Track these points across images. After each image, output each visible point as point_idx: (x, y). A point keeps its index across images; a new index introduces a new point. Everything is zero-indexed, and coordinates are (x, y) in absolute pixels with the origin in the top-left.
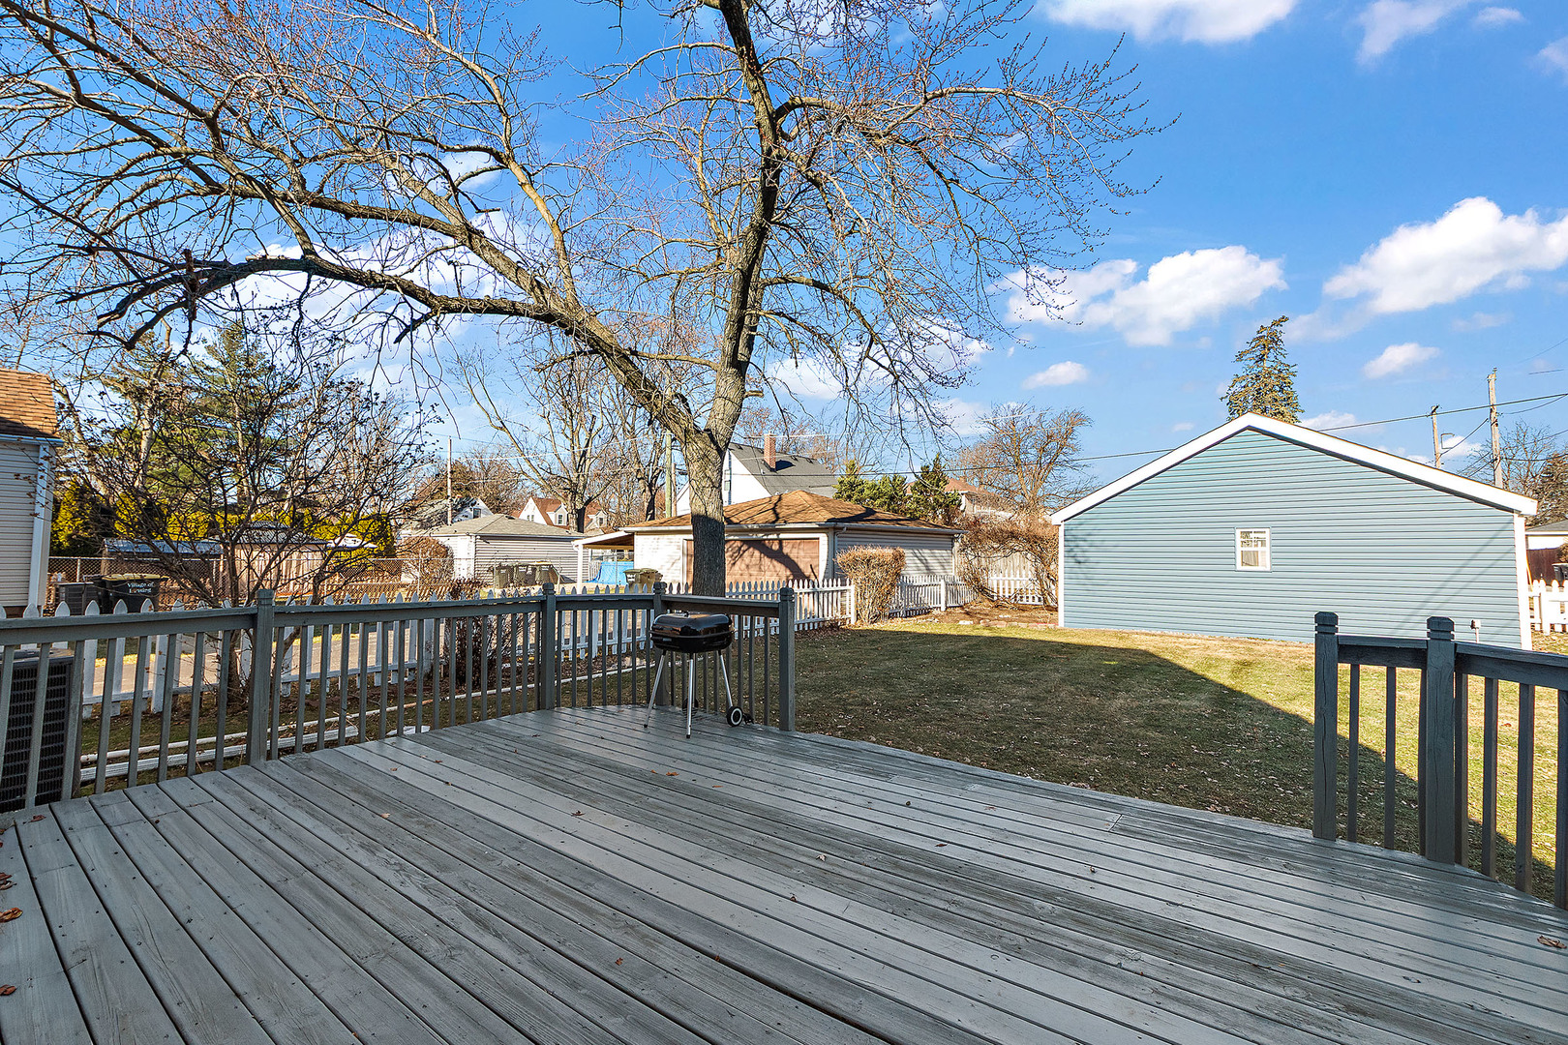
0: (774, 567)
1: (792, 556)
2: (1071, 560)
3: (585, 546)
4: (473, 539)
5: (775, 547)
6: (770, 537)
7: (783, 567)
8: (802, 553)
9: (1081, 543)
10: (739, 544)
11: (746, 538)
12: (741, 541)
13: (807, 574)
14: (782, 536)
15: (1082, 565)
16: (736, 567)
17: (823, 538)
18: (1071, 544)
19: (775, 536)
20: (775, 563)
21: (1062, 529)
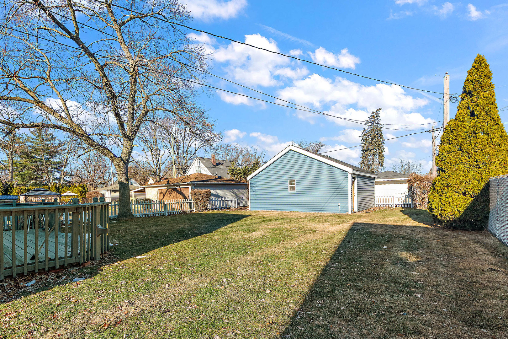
0: (180, 196)
1: (184, 193)
2: (252, 191)
3: (134, 192)
4: (110, 191)
5: (180, 190)
6: (178, 187)
7: (182, 196)
8: (186, 192)
9: (254, 186)
10: (171, 190)
11: (172, 188)
12: (172, 189)
13: (187, 198)
14: (181, 187)
15: (255, 192)
16: (171, 197)
17: (190, 187)
18: (252, 186)
19: (179, 187)
20: (180, 195)
21: (249, 181)
